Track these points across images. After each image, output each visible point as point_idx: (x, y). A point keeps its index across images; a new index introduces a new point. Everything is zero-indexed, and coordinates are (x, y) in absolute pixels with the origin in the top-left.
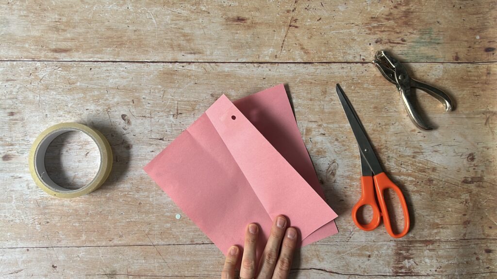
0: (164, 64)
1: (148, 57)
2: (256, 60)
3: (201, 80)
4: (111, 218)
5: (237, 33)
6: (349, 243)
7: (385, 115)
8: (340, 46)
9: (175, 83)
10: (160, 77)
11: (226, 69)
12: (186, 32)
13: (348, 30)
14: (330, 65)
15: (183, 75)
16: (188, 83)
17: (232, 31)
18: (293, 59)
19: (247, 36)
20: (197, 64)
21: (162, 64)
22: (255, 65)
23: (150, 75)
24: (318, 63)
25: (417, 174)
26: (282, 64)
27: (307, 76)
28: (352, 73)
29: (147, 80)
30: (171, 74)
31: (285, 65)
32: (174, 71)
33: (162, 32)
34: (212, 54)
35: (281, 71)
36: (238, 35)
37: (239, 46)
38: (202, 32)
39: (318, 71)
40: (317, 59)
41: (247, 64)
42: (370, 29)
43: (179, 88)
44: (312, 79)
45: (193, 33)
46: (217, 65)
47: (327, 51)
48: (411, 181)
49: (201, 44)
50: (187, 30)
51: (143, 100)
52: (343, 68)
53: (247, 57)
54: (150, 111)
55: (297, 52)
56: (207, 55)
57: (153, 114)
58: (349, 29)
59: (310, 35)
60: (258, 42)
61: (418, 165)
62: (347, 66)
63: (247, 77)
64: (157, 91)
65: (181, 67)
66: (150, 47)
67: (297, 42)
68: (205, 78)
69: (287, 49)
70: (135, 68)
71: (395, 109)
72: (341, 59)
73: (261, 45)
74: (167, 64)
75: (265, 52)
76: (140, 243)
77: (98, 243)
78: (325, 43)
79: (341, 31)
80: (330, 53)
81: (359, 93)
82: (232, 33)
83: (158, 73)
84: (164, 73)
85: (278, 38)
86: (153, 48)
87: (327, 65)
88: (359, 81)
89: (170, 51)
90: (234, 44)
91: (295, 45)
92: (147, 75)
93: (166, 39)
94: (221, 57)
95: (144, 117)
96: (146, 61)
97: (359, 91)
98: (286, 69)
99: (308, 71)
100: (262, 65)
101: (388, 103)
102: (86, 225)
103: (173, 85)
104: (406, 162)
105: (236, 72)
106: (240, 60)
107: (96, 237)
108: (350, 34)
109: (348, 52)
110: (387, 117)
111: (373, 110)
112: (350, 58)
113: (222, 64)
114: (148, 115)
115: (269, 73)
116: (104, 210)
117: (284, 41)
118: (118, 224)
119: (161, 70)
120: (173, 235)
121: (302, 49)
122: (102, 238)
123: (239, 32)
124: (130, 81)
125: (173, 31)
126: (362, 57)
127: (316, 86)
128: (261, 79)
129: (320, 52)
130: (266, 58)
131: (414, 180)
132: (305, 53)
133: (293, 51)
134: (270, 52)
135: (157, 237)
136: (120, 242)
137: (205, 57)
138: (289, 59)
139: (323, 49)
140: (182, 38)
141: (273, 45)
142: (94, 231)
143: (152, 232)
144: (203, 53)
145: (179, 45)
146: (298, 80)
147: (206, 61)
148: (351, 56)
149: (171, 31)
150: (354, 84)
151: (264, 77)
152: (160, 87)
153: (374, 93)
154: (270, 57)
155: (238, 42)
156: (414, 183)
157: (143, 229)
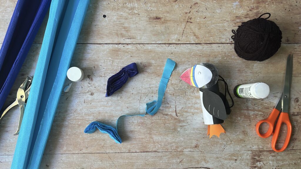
0: (113, 45)
1: (103, 41)
2: (167, 42)
3: (134, 54)
4: (81, 137)
5: (156, 26)
6: (223, 152)
7: (245, 75)
8: (217, 33)
9: (119, 56)
10: (110, 52)
11: (150, 48)
12: (126, 26)
13: (222, 24)
14: (211, 45)
15: (124, 52)
16: (127, 56)
17: (153, 25)
18: (189, 41)
19: (162, 28)
20: (132, 45)
21: (112, 45)
22: (167, 45)
23: (105, 51)
24: (204, 44)
25: (264, 110)
26: (183, 45)
27: (198, 51)
28: (225, 50)
29: (103, 54)
30: (117, 51)
31: (185, 45)
32: (119, 49)
33: (111, 26)
34: (141, 39)
35: (182, 48)
36: (156, 27)
37: (157, 34)
38: (135, 26)
39: (204, 49)
40: (203, 41)
41: (162, 45)
43: (121, 59)
44: (201, 53)
45: (130, 27)
46: (144, 45)
47: (210, 37)
48: (261, 115)
49: (135, 33)
50: (126, 25)
51: (100, 66)
52: (219, 47)
53: (162, 40)
54: (104, 73)
55: (192, 37)
56: (138, 40)
57: (106, 74)
59: (199, 27)
60: (168, 31)
61: (265, 105)
62: (222, 45)
63: (162, 52)
64: (108, 61)
65: (123, 47)
66: (104, 35)
67: (191, 31)
68: (137, 53)
69: (186, 36)
70: (95, 47)
71: (251, 71)
72: (218, 41)
73: (170, 33)
74: (114, 45)
75: (173, 37)
76: (98, 152)
77: (74, 151)
78: (208, 32)
79: (218, 25)
80: (211, 38)
81: (229, 61)
82: (153, 26)
83: (109, 50)
84: (113, 51)
85: (180, 29)
86: (106, 35)
87: (210, 45)
88: (229, 54)
89: (116, 37)
90: (154, 33)
91: (190, 33)
92: (103, 52)
93: (114, 30)
94: (146, 41)
95: (101, 76)
96: (102, 43)
97: (229, 60)
98: (185, 48)
99: (198, 49)
100: (171, 45)
101: (246, 68)
102: (66, 141)
103: (117, 57)
104: (257, 103)
105: (155, 49)
106: (157, 43)
107: (72, 148)
108: (224, 26)
109: (222, 38)
110: (246, 76)
111: (237, 72)
112: (223, 41)
113: (147, 45)
114: (104, 75)
115: (175, 50)
116: (77, 132)
117: (184, 31)
118: (85, 140)
119: (111, 48)
120: (118, 147)
121: (195, 35)
122: (76, 148)
123: (157, 26)
124: (93, 55)
125: (118, 25)
127: (203, 58)
128: (170, 54)
129: (205, 37)
130: (173, 41)
131: (263, 114)
132: (196, 38)
133: (189, 37)
134: (176, 37)
135: (108, 148)
136: (86, 151)
137: (137, 41)
138: (187, 42)
139: (207, 35)
140: (123, 29)
141: (177, 33)
142: (71, 145)
143: (106, 145)
144: (135, 38)
145: (121, 34)
146: (192, 54)
147: (138, 43)
148: (224, 40)
149: (116, 26)
150: (226, 56)
151: (172, 52)
152: (110, 58)
153: (238, 62)
154: (176, 40)
155: (156, 32)
156: (262, 116)
157: (100, 143)
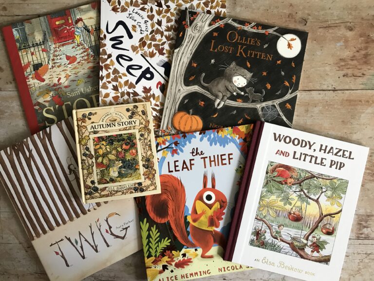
42: (339, 67)
58: (323, 67)
126: (333, 87)
